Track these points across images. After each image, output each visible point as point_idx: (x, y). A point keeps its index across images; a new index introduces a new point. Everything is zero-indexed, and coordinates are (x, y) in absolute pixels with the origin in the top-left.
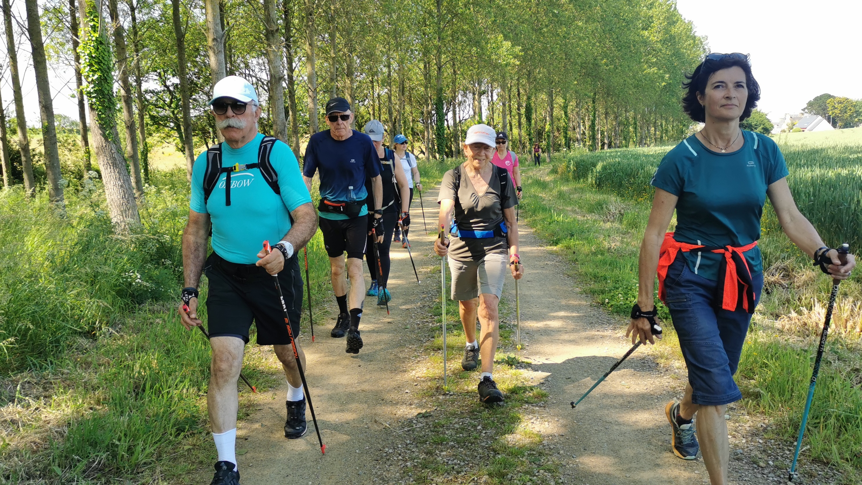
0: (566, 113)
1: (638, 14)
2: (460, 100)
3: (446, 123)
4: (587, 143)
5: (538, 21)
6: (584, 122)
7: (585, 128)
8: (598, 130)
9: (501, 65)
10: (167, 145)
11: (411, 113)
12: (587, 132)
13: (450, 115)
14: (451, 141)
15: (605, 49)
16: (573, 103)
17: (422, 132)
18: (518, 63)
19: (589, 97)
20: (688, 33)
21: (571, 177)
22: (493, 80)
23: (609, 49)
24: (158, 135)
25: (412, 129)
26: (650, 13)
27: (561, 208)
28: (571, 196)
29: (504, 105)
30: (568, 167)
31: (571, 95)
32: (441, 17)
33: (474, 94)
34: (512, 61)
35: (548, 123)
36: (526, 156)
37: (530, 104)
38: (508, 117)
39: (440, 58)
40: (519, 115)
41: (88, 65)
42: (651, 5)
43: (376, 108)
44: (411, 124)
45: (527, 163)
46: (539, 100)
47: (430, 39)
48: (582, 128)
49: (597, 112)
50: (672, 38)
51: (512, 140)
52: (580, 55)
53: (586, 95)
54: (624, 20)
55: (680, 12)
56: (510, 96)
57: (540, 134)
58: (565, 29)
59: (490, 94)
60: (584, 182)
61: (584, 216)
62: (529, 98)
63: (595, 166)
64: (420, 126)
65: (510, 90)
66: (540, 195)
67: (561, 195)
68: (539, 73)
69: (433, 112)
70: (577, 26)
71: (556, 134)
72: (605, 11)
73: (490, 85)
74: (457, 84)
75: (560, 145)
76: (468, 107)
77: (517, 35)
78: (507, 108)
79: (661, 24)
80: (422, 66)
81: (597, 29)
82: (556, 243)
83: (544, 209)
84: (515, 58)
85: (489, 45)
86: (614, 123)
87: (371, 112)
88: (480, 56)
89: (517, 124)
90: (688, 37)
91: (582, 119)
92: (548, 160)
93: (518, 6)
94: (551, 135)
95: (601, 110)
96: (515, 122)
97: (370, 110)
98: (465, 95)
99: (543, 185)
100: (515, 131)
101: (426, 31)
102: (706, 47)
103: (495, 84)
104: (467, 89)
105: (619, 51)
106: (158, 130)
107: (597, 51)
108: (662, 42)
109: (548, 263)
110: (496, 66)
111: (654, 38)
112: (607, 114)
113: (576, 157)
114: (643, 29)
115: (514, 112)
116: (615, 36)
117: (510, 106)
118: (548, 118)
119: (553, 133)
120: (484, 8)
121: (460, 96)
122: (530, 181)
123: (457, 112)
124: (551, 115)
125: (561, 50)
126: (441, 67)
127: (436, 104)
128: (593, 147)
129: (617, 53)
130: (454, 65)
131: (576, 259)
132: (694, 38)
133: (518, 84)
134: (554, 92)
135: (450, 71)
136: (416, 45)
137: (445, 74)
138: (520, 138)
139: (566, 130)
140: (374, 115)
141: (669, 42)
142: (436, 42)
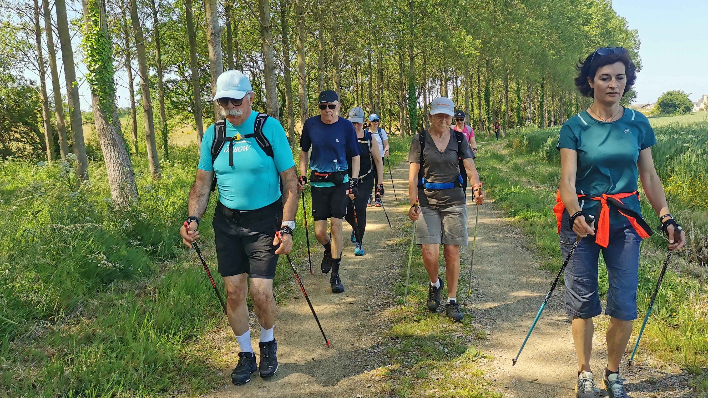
0: (519, 96)
1: (579, 12)
2: (430, 85)
3: (418, 105)
4: (537, 121)
5: (496, 18)
6: (534, 103)
7: (535, 109)
8: (545, 110)
9: (464, 56)
10: (186, 125)
11: (389, 96)
12: (536, 112)
13: (421, 98)
14: (422, 120)
15: (552, 42)
16: (524, 88)
17: (398, 113)
18: (478, 54)
19: (539, 82)
20: (622, 28)
21: (524, 151)
22: (457, 69)
23: (555, 41)
24: (179, 117)
25: (390, 110)
26: (590, 11)
27: (517, 179)
28: (526, 168)
29: (466, 89)
30: (521, 142)
31: (523, 81)
32: (413, 16)
33: (441, 81)
34: (473, 52)
35: (504, 105)
36: (485, 132)
37: (488, 88)
38: (470, 100)
39: (412, 51)
40: (479, 97)
41: (90, 56)
42: (590, 4)
43: (360, 93)
44: (389, 106)
45: (486, 138)
46: (496, 85)
47: (404, 35)
48: (532, 108)
49: (545, 95)
50: (608, 32)
51: (473, 119)
52: (531, 47)
53: (536, 80)
54: (568, 17)
55: (615, 10)
56: (471, 82)
57: (497, 113)
58: (518, 25)
59: (455, 81)
60: (536, 155)
61: (538, 187)
62: (488, 84)
63: (546, 141)
64: (397, 108)
65: (471, 77)
66: (498, 167)
67: (516, 168)
68: (496, 62)
69: (407, 96)
70: (528, 22)
71: (511, 113)
72: (552, 10)
73: (455, 73)
74: (427, 73)
75: (513, 123)
76: (436, 92)
77: (478, 30)
78: (469, 92)
79: (598, 20)
80: (397, 58)
81: (545, 25)
82: (514, 214)
83: (502, 181)
84: (476, 50)
85: (454, 39)
86: (559, 104)
87: (355, 97)
88: (446, 48)
89: (478, 106)
90: (622, 31)
91: (532, 101)
92: (504, 135)
93: (478, 6)
94: (506, 114)
95: (548, 93)
96: (476, 104)
97: (355, 94)
98: (433, 82)
99: (500, 158)
100: (476, 111)
101: (400, 28)
102: (636, 39)
103: (459, 72)
104: (435, 77)
105: (563, 43)
106: (178, 113)
107: (545, 43)
108: (600, 35)
109: (508, 235)
110: (460, 57)
111: (593, 32)
112: (553, 96)
113: (529, 133)
114: (583, 25)
115: (475, 96)
116: (560, 31)
117: (471, 90)
118: (503, 100)
119: (508, 113)
120: (449, 8)
121: (429, 83)
122: (489, 155)
123: (427, 96)
124: (506, 99)
125: (514, 43)
126: (414, 58)
127: (409, 89)
128: (541, 124)
129: (562, 45)
130: (424, 56)
131: (534, 231)
132: (626, 32)
133: (478, 72)
134: (509, 78)
135: (421, 62)
136: (392, 40)
137: (418, 64)
138: (480, 117)
139: (519, 109)
140: (357, 99)
141: (606, 35)
142: (408, 37)
